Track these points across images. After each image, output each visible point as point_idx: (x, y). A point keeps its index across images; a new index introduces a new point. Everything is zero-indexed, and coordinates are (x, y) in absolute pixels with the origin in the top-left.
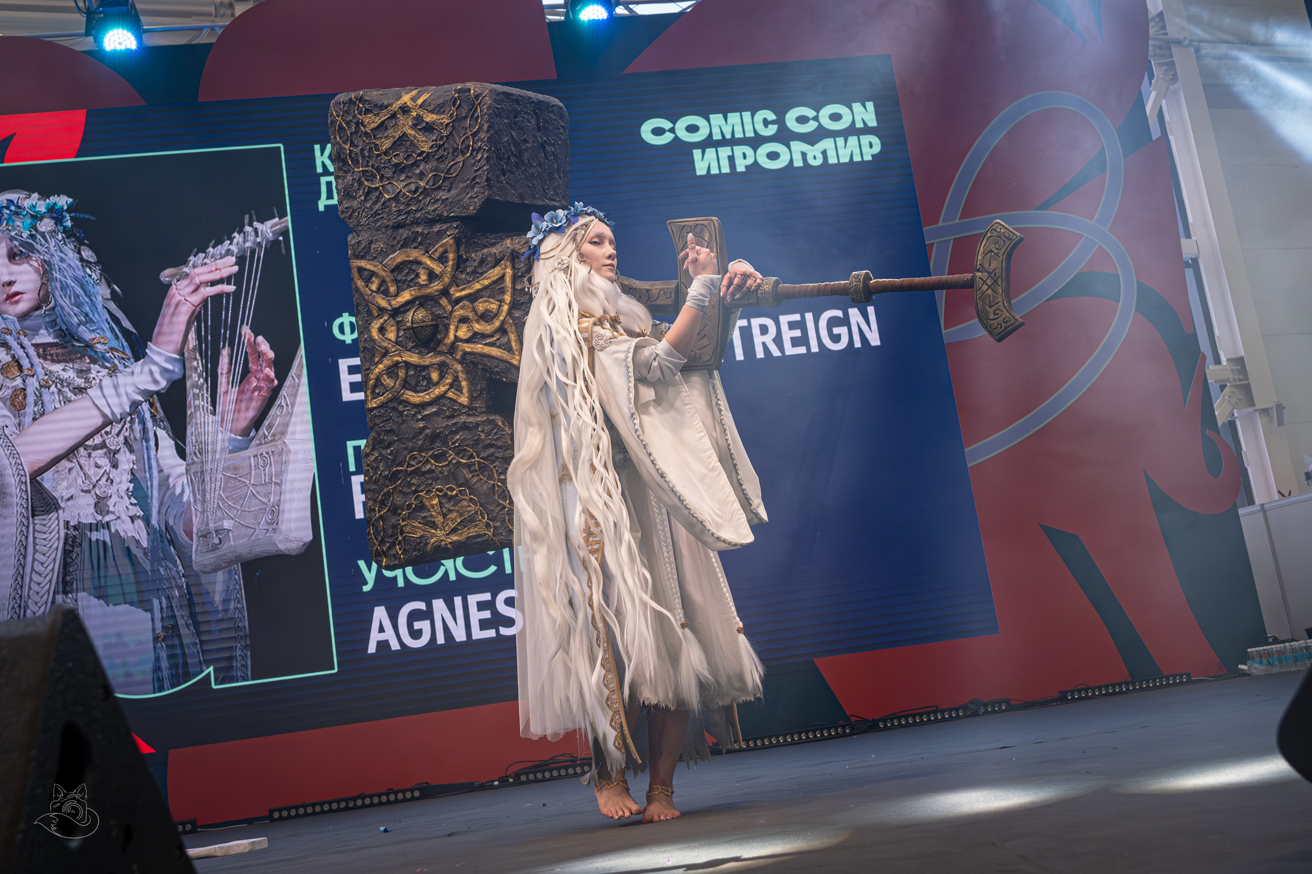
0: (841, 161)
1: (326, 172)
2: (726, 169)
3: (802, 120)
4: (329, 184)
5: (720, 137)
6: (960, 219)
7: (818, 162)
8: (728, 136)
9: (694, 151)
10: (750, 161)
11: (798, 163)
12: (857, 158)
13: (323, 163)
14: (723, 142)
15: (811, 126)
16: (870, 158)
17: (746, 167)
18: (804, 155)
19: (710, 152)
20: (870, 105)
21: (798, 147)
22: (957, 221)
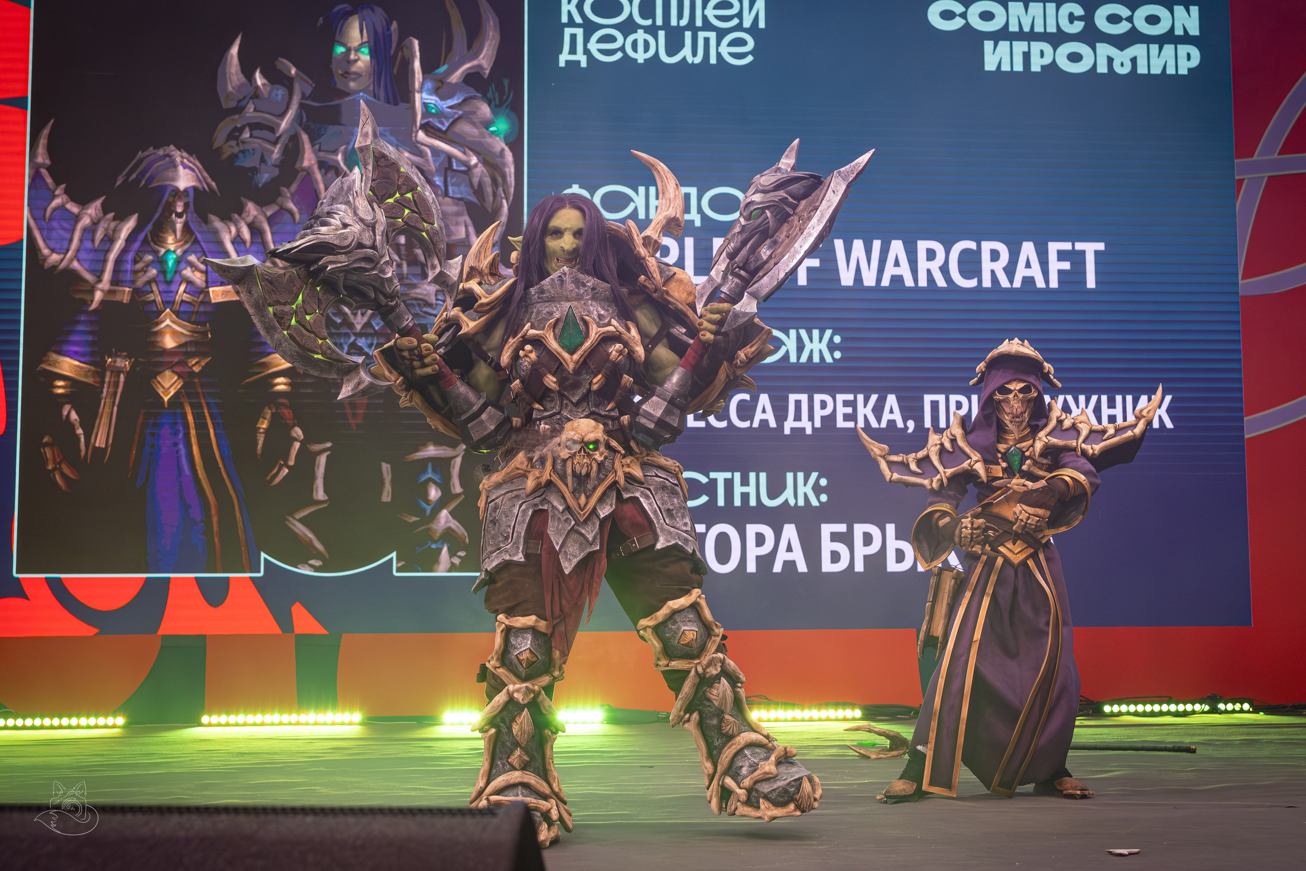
0: (1153, 72)
1: (572, 23)
2: (1019, 67)
3: (1114, 19)
4: (573, 37)
5: (1016, 29)
6: (1279, 154)
7: (1126, 70)
8: (1027, 29)
9: (986, 42)
10: (1047, 60)
11: (1102, 69)
12: (1171, 71)
13: (569, 12)
14: (1021, 36)
15: (1124, 27)
16: (1185, 72)
17: (1042, 67)
18: (1110, 60)
19: (1004, 45)
20: (1195, 10)
21: (1104, 50)
22: (1276, 156)
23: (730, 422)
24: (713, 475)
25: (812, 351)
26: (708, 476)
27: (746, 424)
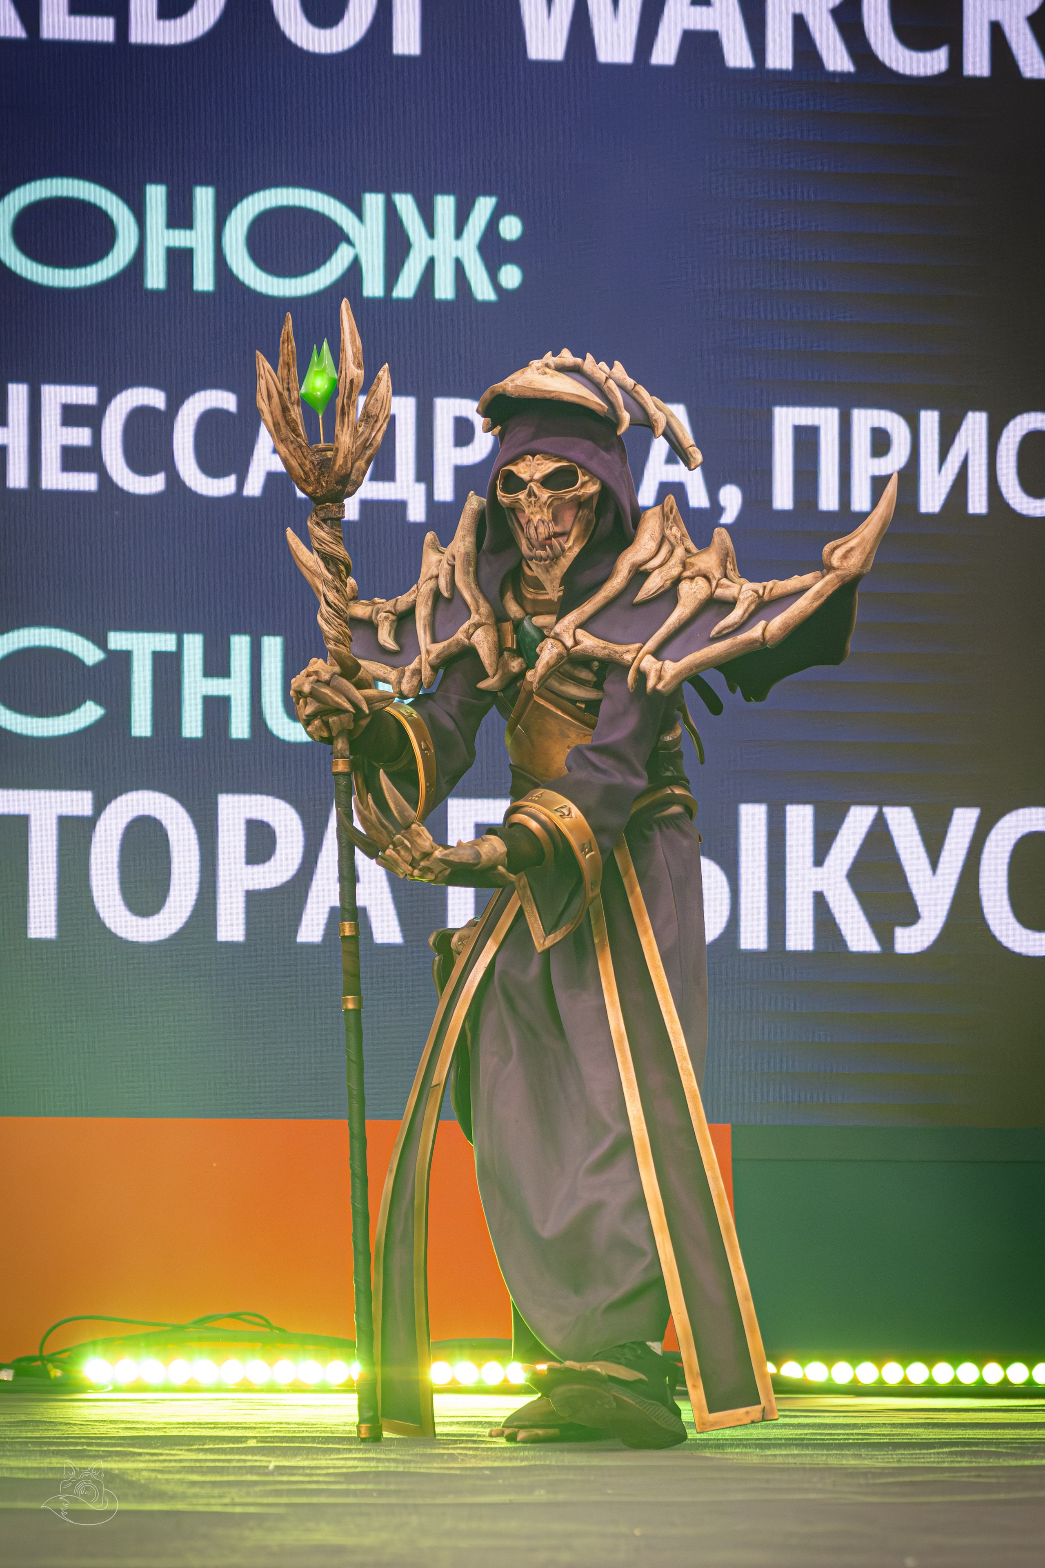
23: (174, 478)
24: (118, 640)
25: (430, 264)
26: (102, 643)
27: (225, 486)
